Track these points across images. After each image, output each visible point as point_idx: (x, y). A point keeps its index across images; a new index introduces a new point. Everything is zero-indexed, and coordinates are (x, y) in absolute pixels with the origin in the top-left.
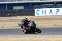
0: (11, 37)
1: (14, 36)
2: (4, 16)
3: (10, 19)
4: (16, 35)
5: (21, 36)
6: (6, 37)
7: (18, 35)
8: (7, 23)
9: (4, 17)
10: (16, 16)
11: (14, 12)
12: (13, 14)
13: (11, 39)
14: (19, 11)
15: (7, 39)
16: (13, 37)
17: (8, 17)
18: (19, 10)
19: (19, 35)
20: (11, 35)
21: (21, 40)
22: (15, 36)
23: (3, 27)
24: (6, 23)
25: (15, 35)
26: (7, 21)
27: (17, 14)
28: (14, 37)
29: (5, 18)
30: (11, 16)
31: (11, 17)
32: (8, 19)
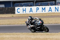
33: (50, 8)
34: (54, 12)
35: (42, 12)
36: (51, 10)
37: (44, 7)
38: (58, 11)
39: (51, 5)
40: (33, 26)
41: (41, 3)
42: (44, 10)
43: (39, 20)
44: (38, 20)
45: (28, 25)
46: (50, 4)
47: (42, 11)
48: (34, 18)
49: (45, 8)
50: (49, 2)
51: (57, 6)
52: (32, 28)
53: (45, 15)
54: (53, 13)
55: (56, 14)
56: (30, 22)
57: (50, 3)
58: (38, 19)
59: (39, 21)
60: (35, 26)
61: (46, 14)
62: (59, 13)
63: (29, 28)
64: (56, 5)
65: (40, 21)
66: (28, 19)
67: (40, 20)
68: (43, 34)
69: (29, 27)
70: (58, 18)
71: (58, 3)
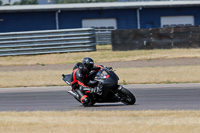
0: (151, 115)
1: (161, 111)
2: (131, 47)
3: (148, 57)
4: (169, 109)
5: (183, 111)
6: (134, 116)
7: (173, 109)
8: (140, 70)
9: (131, 49)
10: (168, 46)
11: (161, 36)
12: (157, 41)
13: (151, 122)
14: (178, 33)
15: (139, 122)
16: (157, 115)
17: (143, 51)
18: (177, 27)
19: (177, 109)
20: (152, 109)
21: (183, 125)
22: (165, 111)
23: (126, 81)
24: (135, 70)
25: (163, 109)
26: (139, 63)
27: (172, 42)
28: (162, 115)
29: (134, 55)
30: (152, 48)
31: (153, 51)
32: (143, 57)
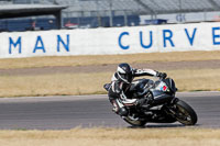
33: (39, 38)
34: (52, 55)
35: (8, 56)
36: (42, 48)
37: (15, 35)
38: (68, 50)
39: (42, 29)
40: (134, 100)
41: (6, 22)
42: (15, 45)
43: (158, 79)
44: (154, 79)
45: (114, 97)
46: (37, 25)
47: (10, 52)
48: (138, 72)
49: (20, 39)
50: (34, 18)
51: (63, 33)
52: (131, 110)
53: (22, 65)
54: (51, 57)
55: (59, 60)
56: (125, 85)
57: (39, 21)
58: (155, 73)
59: (158, 82)
60: (145, 103)
61: (25, 60)
62: (71, 57)
63: (120, 110)
64: (59, 28)
65: (162, 84)
66: (116, 75)
67: (163, 77)
68: (15, 136)
69: (121, 106)
70: (68, 75)
71: (67, 20)
